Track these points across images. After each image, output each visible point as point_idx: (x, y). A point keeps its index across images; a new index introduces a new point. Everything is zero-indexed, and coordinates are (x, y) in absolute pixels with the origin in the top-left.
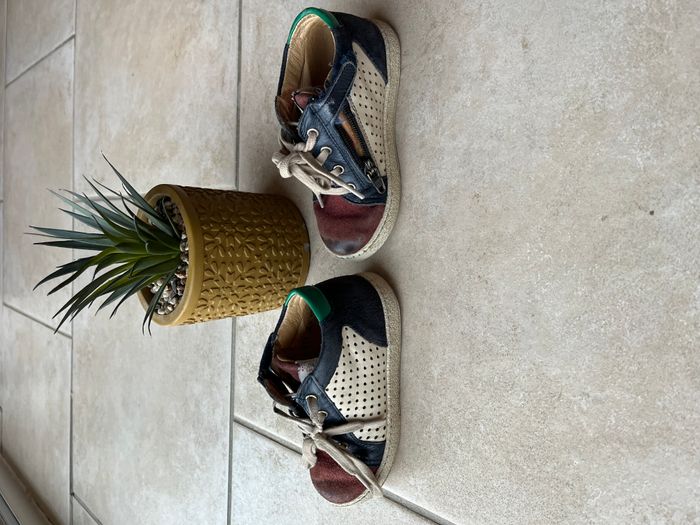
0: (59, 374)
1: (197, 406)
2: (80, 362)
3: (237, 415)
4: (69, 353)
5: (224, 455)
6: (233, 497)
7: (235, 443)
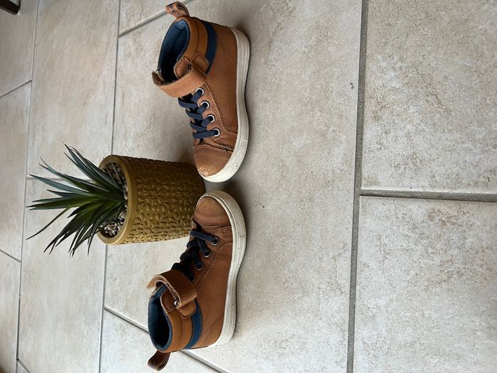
0: (12, 284)
1: (86, 302)
2: (25, 277)
3: (106, 306)
4: (19, 272)
5: (99, 329)
6: (102, 353)
7: (104, 321)
